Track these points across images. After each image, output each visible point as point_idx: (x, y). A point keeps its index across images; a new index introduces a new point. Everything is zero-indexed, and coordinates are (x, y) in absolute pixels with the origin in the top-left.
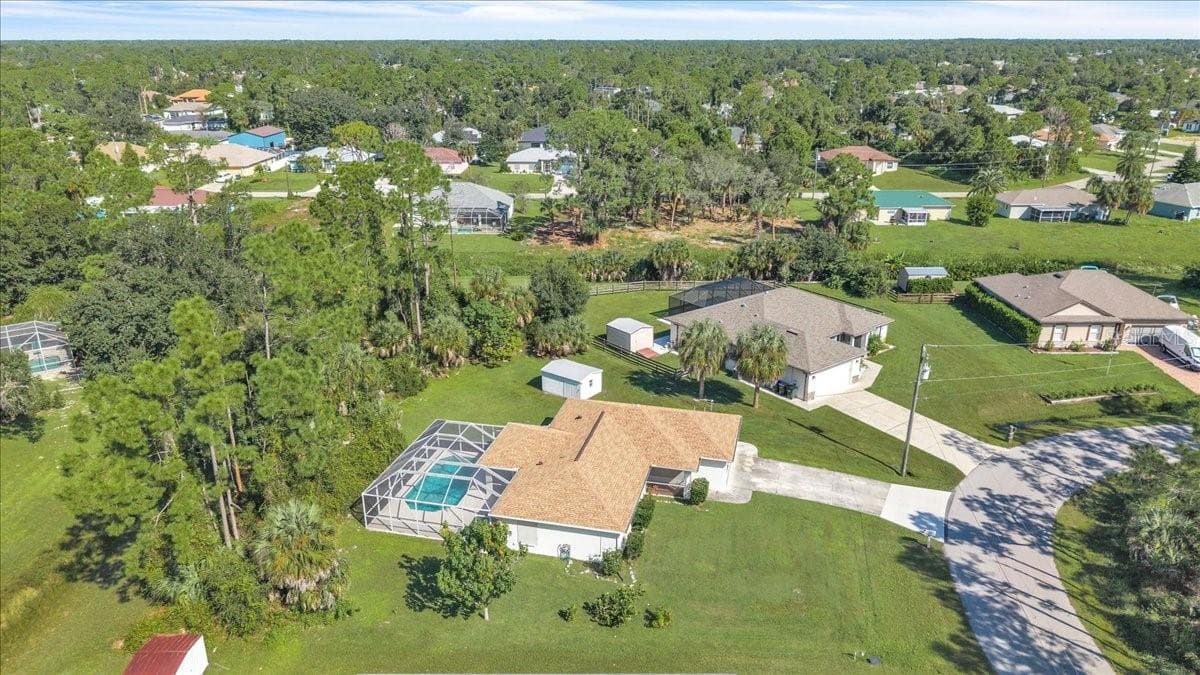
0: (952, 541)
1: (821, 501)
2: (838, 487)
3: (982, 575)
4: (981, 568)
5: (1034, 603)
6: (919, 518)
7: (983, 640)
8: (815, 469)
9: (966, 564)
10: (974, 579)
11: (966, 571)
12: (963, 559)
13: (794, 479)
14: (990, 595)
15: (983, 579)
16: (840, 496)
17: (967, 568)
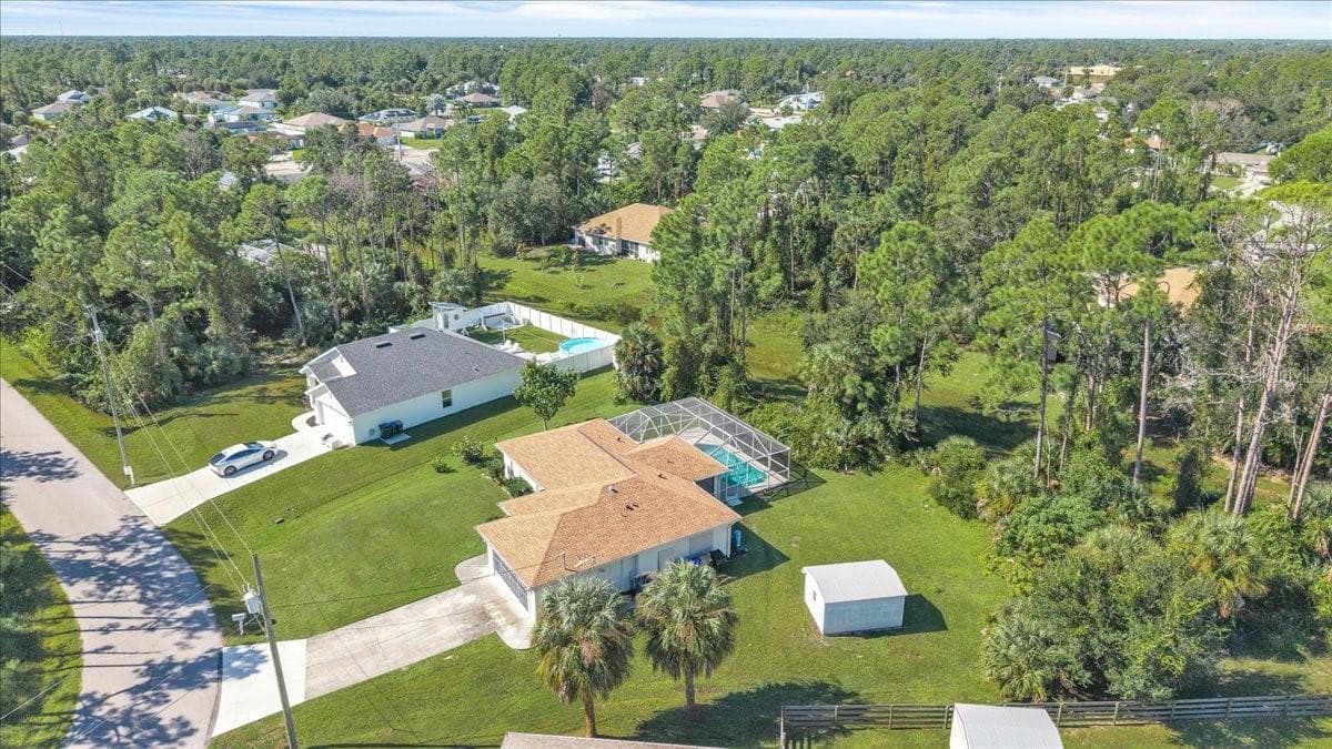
0: (211, 655)
1: (381, 617)
2: (372, 649)
3: (179, 628)
4: (179, 636)
5: (125, 624)
6: (256, 664)
7: (187, 570)
8: (416, 659)
9: (197, 634)
10: (187, 620)
11: (197, 625)
12: (199, 638)
13: (430, 626)
14: (172, 611)
15: (179, 624)
16: (366, 638)
17: (196, 630)
